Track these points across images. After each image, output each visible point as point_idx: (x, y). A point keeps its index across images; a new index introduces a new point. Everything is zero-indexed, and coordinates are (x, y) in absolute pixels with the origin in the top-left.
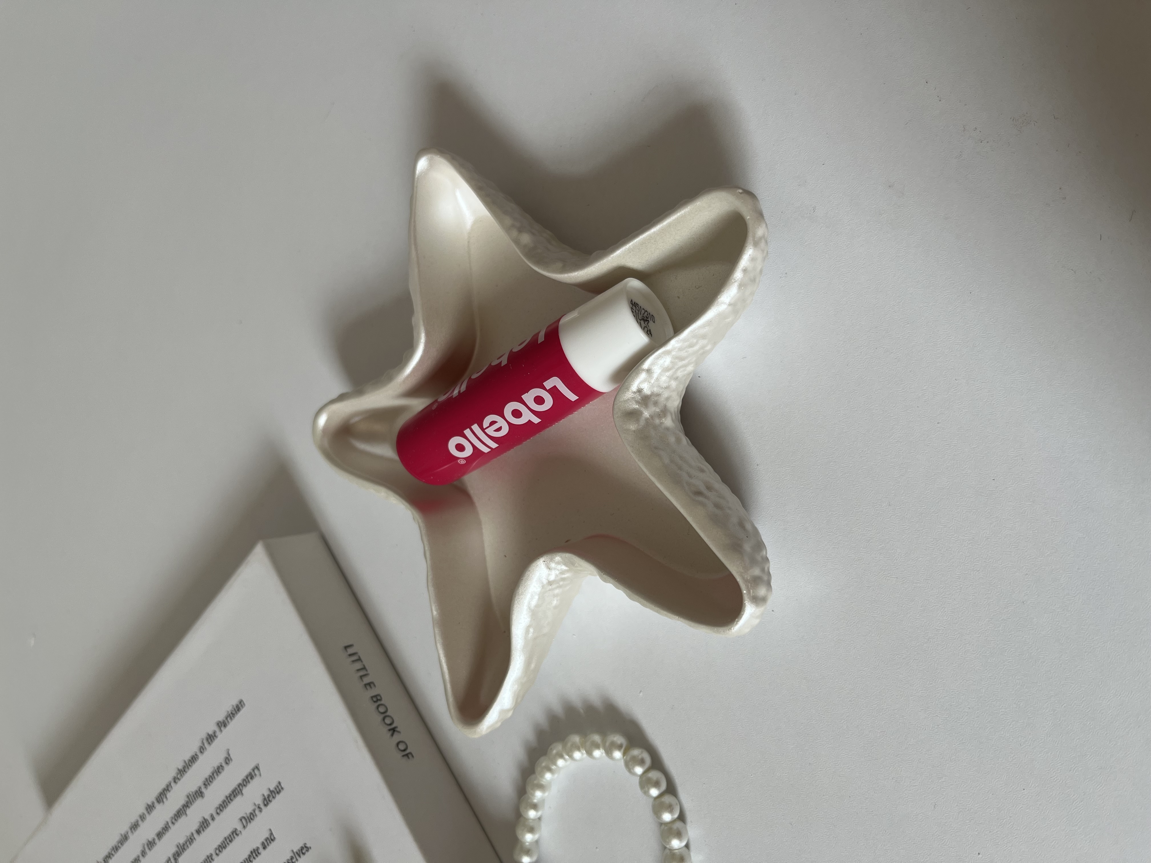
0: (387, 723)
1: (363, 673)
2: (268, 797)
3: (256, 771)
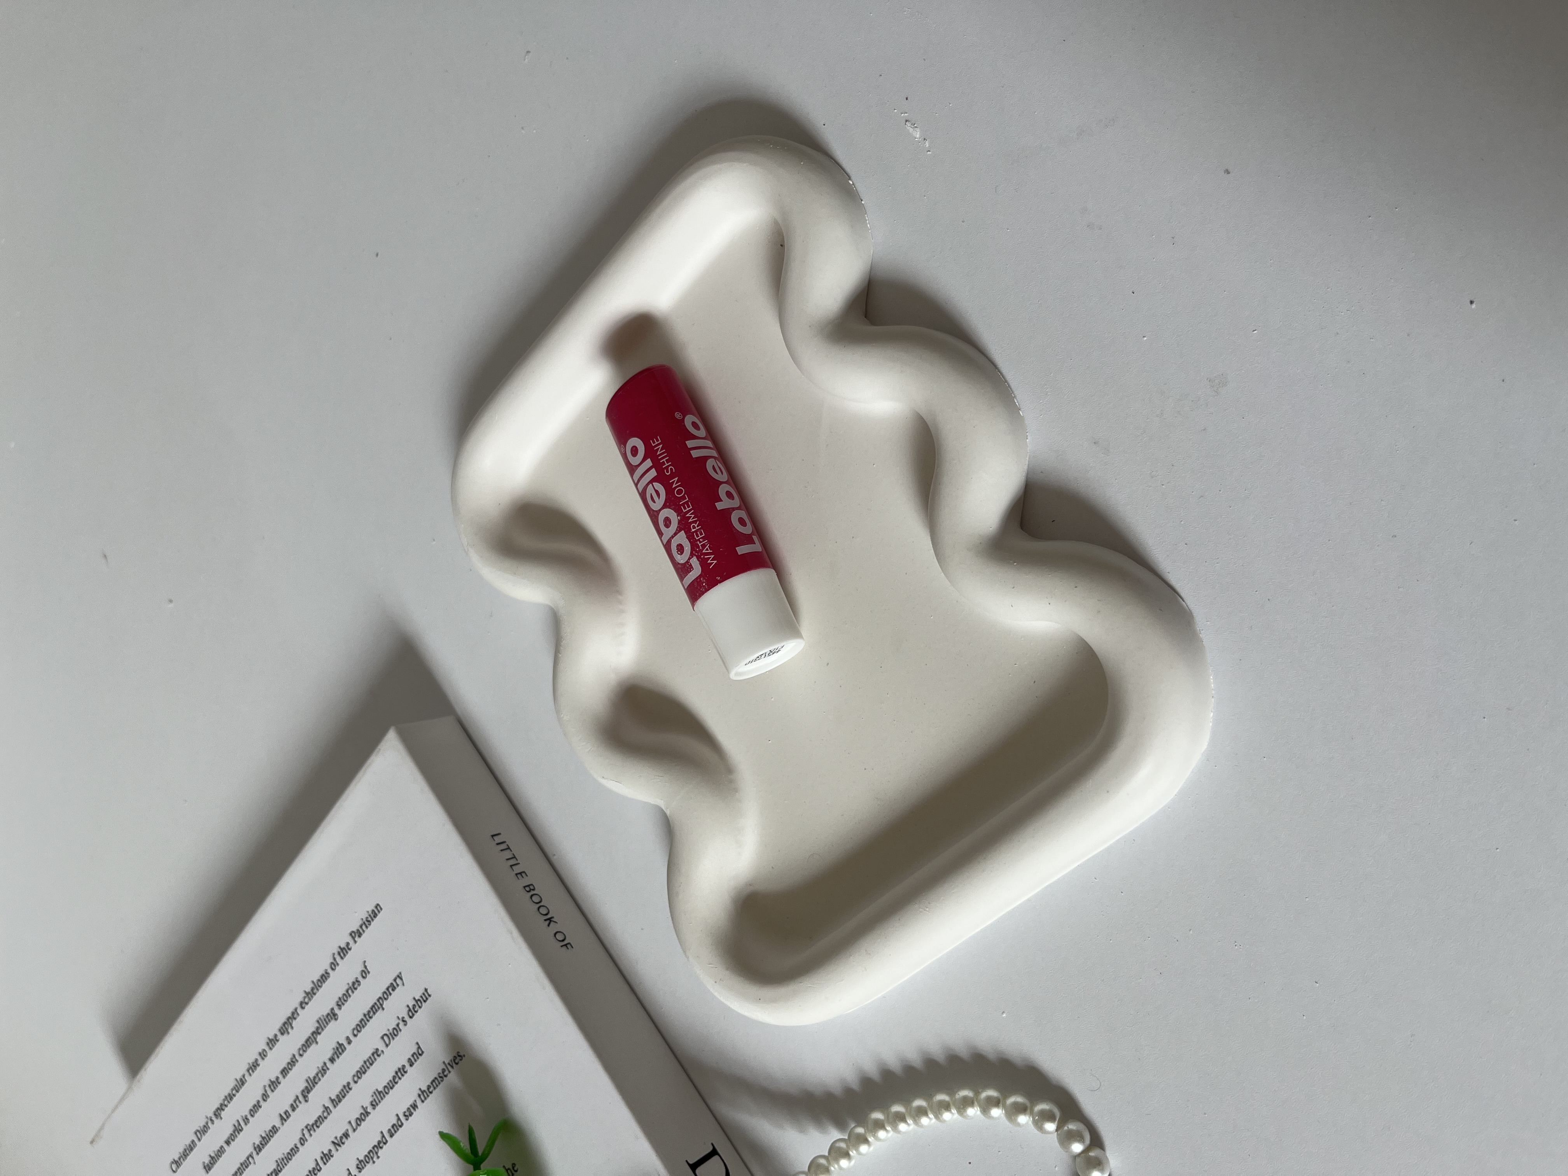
0: (543, 913)
1: (513, 862)
2: (414, 1009)
3: (398, 981)
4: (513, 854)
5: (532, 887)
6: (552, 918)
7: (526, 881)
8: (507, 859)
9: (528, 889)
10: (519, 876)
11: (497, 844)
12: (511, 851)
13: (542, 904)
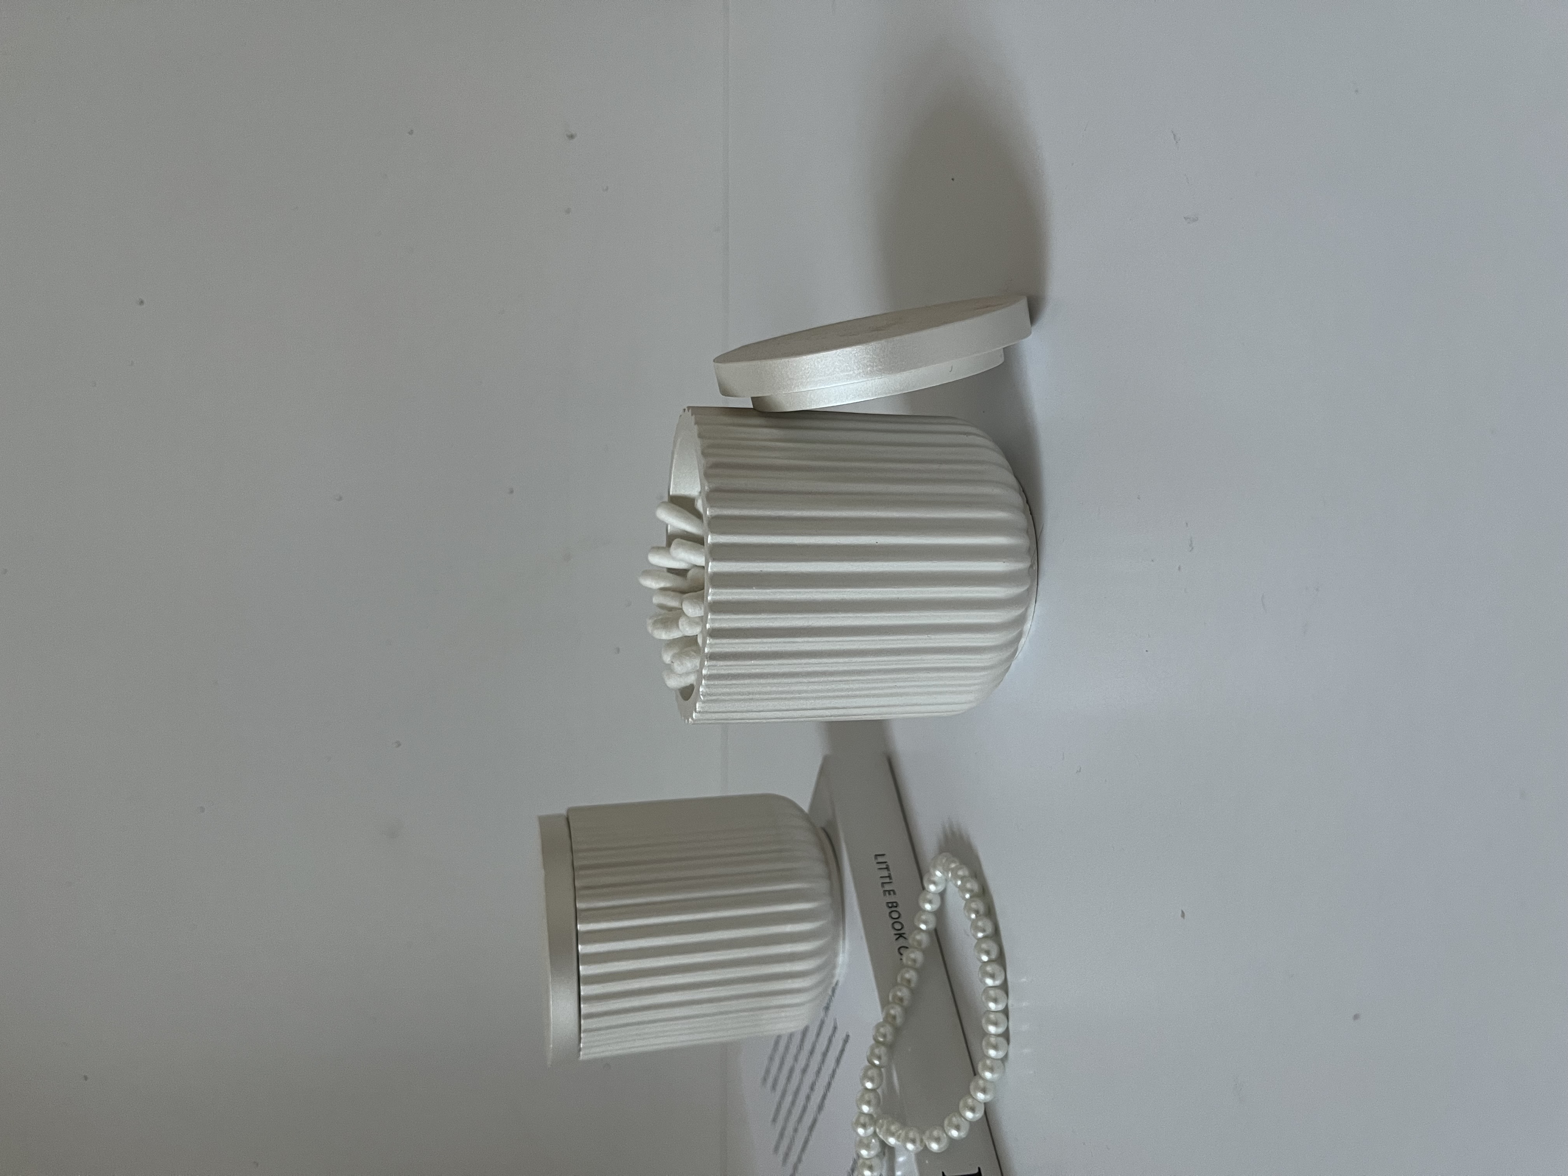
0: (897, 928)
1: (887, 880)
4: (890, 874)
5: (895, 904)
6: (904, 934)
7: (891, 898)
8: (881, 877)
9: (890, 905)
10: (887, 893)
11: (878, 863)
12: (889, 871)
13: (899, 920)
